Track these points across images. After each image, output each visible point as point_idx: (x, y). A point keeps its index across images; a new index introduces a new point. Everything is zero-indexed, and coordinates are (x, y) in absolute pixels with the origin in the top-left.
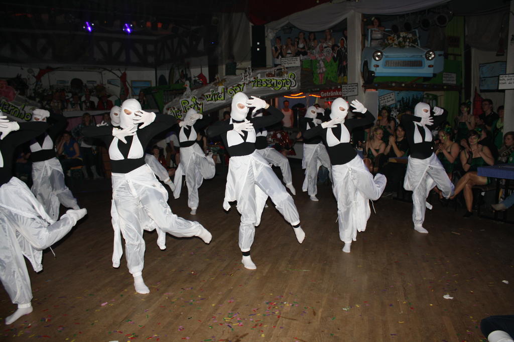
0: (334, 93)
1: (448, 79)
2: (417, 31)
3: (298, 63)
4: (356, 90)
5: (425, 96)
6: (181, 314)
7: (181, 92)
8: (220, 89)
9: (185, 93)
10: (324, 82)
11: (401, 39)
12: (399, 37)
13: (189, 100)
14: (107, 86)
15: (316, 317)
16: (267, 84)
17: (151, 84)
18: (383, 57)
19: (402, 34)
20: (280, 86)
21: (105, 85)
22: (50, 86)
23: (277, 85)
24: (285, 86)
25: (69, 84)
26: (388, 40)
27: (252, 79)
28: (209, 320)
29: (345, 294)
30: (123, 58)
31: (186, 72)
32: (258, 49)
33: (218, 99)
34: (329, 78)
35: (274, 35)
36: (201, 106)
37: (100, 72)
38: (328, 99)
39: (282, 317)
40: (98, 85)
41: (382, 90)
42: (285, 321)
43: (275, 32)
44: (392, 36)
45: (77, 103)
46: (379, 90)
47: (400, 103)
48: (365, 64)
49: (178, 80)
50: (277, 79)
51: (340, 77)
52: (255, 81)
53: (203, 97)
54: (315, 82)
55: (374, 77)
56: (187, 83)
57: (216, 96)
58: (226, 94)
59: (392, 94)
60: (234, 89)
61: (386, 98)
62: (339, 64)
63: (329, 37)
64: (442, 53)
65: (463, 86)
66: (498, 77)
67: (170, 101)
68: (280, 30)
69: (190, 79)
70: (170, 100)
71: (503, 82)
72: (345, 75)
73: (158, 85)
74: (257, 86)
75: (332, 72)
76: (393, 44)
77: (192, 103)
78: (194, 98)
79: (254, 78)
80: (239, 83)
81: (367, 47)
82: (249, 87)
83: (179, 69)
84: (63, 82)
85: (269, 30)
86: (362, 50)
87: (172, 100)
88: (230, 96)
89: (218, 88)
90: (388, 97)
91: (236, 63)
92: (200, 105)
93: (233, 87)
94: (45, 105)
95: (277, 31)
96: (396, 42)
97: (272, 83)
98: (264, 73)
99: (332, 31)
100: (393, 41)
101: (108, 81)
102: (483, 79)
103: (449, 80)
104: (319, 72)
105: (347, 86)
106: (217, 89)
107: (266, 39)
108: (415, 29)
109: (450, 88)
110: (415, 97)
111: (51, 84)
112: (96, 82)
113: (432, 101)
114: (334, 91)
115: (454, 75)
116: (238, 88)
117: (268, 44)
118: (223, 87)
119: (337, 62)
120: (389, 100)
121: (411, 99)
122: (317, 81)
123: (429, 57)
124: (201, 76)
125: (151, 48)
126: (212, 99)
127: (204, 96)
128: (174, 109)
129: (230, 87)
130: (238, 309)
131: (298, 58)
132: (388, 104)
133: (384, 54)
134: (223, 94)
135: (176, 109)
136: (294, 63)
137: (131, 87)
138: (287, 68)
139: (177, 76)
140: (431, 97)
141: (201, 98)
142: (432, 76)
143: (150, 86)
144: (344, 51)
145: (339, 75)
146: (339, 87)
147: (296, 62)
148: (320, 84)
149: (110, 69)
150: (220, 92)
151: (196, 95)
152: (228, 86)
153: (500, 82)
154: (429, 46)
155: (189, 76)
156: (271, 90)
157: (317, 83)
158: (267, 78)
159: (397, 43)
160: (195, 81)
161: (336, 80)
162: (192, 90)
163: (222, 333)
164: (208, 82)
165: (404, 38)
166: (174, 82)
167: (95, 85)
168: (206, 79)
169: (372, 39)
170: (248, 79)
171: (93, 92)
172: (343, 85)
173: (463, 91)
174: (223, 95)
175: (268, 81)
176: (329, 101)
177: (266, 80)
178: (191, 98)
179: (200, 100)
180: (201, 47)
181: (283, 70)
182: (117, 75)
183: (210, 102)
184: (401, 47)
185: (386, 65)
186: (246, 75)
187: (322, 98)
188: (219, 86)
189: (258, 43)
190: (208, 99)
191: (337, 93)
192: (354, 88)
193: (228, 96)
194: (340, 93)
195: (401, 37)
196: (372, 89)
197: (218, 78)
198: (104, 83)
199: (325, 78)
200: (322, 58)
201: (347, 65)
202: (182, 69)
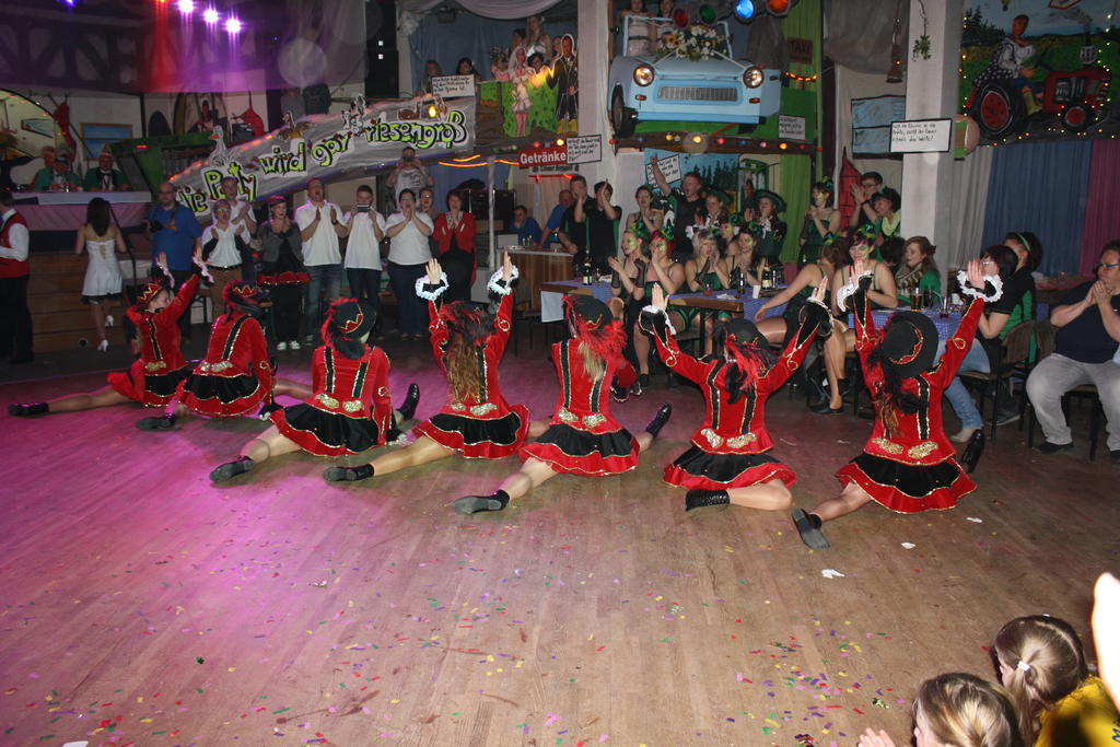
0: (549, 155)
1: (789, 129)
2: (726, 24)
3: (469, 89)
4: (597, 150)
5: (743, 165)
6: (220, 660)
7: (204, 151)
8: (296, 144)
9: (213, 155)
10: (527, 132)
11: (693, 41)
12: (688, 36)
13: (224, 170)
14: (21, 134)
15: (527, 644)
16: (401, 136)
17: (131, 132)
18: (656, 77)
19: (696, 31)
20: (430, 140)
23: (423, 137)
24: (440, 140)
26: (665, 42)
27: (368, 124)
28: (288, 667)
29: (587, 592)
30: (58, 67)
31: (214, 106)
32: (381, 57)
33: (291, 167)
34: (538, 125)
35: (417, 25)
36: (252, 183)
37: (2, 101)
38: (535, 170)
39: (453, 650)
42: (461, 658)
43: (419, 18)
46: (646, 149)
48: (618, 93)
49: (196, 125)
50: (423, 123)
51: (563, 120)
52: (375, 129)
53: (254, 163)
54: (506, 132)
55: (636, 121)
56: (219, 129)
57: (285, 161)
58: (307, 158)
59: (675, 160)
60: (327, 145)
62: (560, 92)
63: (537, 32)
64: (777, 73)
65: (820, 145)
66: (891, 126)
67: (177, 173)
68: (430, 15)
69: (223, 122)
70: (178, 170)
71: (900, 136)
72: (574, 115)
73: (148, 134)
74: (380, 140)
75: (545, 109)
76: (677, 50)
78: (235, 165)
79: (373, 122)
80: (339, 133)
82: (361, 142)
85: (405, 14)
86: (611, 62)
87: (182, 170)
88: (318, 163)
89: (289, 144)
90: (668, 165)
92: (249, 181)
93: (325, 141)
95: (423, 16)
96: (683, 47)
97: (413, 133)
98: (394, 109)
99: (543, 19)
100: (677, 43)
101: (22, 122)
102: (858, 131)
103: (793, 132)
104: (516, 109)
105: (577, 142)
106: (288, 146)
107: (398, 34)
108: (721, 19)
109: (794, 148)
110: (722, 167)
113: (757, 176)
114: (550, 151)
115: (801, 122)
116: (334, 142)
117: (403, 46)
118: (302, 140)
119: (557, 87)
121: (713, 171)
122: (512, 130)
123: (752, 80)
124: (250, 116)
125: (126, 47)
126: (276, 169)
127: (258, 161)
128: (188, 190)
129: (315, 141)
130: (351, 637)
131: (471, 77)
133: (656, 70)
134: (301, 156)
135: (193, 192)
136: (462, 89)
137: (82, 140)
138: (446, 99)
139: (194, 116)
140: (753, 166)
141: (251, 166)
142: (757, 122)
143: (127, 137)
144: (571, 64)
145: (561, 117)
146: (560, 142)
147: (466, 86)
148: (518, 135)
149: (27, 96)
150: (295, 153)
151: (240, 161)
152: (312, 140)
153: (894, 136)
154: (751, 58)
155: (221, 115)
157: (511, 133)
158: (401, 122)
159: (685, 50)
160: (236, 127)
161: (554, 127)
162: (229, 146)
163: (318, 695)
164: (266, 128)
165: (699, 38)
166: (187, 129)
168: (262, 123)
169: (630, 39)
170: (359, 124)
172: (568, 139)
173: (820, 154)
174: (301, 159)
175: (403, 128)
176: (540, 173)
177: (400, 126)
178: (227, 166)
179: (248, 170)
180: (249, 49)
181: (437, 103)
182: (46, 110)
183: (272, 175)
184: (692, 58)
185: (662, 96)
186: (352, 114)
187: (523, 167)
188: (292, 138)
189: (381, 43)
190: (266, 169)
191: (555, 157)
192: (592, 146)
193: (313, 161)
194: (563, 155)
195: (692, 36)
196: (633, 149)
197: (290, 120)
198: (11, 128)
199: (530, 123)
200: (524, 78)
201: (577, 94)
202: (206, 98)
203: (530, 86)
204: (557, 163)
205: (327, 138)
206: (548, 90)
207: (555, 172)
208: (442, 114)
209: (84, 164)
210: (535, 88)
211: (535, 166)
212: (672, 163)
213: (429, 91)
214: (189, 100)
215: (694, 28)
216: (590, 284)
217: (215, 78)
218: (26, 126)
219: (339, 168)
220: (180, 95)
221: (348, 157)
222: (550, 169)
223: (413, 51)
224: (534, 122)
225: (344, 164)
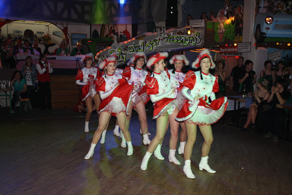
0: (231, 49)
3: (203, 25)
4: (249, 48)
7: (110, 43)
8: (141, 42)
9: (113, 45)
10: (223, 40)
11: (289, 7)
12: (287, 5)
13: (116, 50)
14: (53, 36)
16: (178, 40)
17: (87, 37)
18: (274, 21)
20: (188, 42)
21: (51, 36)
22: (8, 34)
23: (185, 41)
25: (23, 34)
26: (278, 8)
27: (166, 36)
30: (65, 15)
31: (114, 29)
32: (172, 12)
33: (139, 50)
34: (227, 38)
35: (185, 1)
36: (125, 55)
37: (47, 25)
38: (225, 54)
40: (45, 36)
41: (271, 48)
44: (282, 4)
45: (28, 48)
46: (268, 48)
47: (285, 59)
48: (258, 27)
49: (108, 34)
50: (186, 36)
51: (237, 37)
52: (168, 38)
54: (215, 40)
55: (265, 37)
56: (115, 36)
57: (137, 48)
58: (144, 47)
59: (279, 52)
60: (151, 43)
61: (273, 55)
69: (117, 34)
70: (101, 50)
72: (241, 34)
73: (92, 37)
74: (170, 42)
75: (230, 32)
76: (283, 11)
77: (118, 53)
78: (120, 49)
79: (168, 35)
80: (156, 39)
81: (260, 13)
82: (162, 42)
83: (108, 25)
84: (19, 32)
86: (256, 15)
88: (148, 49)
89: (138, 42)
90: (276, 54)
91: (153, 23)
92: (124, 54)
93: (151, 41)
94: (3, 49)
96: (285, 9)
97: (182, 40)
98: (176, 31)
100: (283, 8)
101: (53, 33)
104: (219, 32)
105: (242, 44)
107: (178, 4)
111: (9, 33)
112: (44, 33)
116: (154, 42)
117: (180, 9)
118: (143, 41)
119: (235, 25)
120: (276, 56)
122: (218, 39)
124: (126, 32)
125: (87, 8)
126: (134, 51)
127: (127, 47)
128: (104, 57)
129: (148, 41)
131: (204, 20)
132: (275, 60)
133: (274, 19)
134: (142, 46)
136: (200, 24)
137: (71, 39)
138: (194, 28)
139: (107, 32)
141: (125, 49)
143: (85, 38)
144: (241, 16)
145: (236, 35)
146: (235, 45)
147: (201, 23)
148: (220, 42)
149: (55, 24)
150: (141, 46)
151: (121, 47)
152: (146, 41)
155: (116, 32)
156: (181, 45)
157: (217, 41)
158: (177, 36)
160: (121, 36)
161: (233, 39)
162: (118, 42)
164: (131, 37)
167: (43, 35)
168: (130, 35)
170: (163, 36)
171: (41, 41)
172: (238, 43)
174: (142, 48)
175: (178, 38)
176: (227, 55)
177: (177, 37)
178: (117, 49)
179: (124, 50)
180: (127, 9)
181: (191, 29)
182: (60, 29)
183: (132, 53)
184: (288, 13)
185: (275, 28)
186: (161, 32)
187: (220, 53)
188: (140, 40)
189: (172, 8)
190: (130, 50)
191: (233, 50)
192: (247, 46)
193: (146, 48)
194: (236, 49)
195: (289, 5)
196: (263, 48)
197: (139, 34)
198: (50, 34)
199: (224, 37)
200: (223, 21)
201: (242, 27)
202: (111, 26)
203: (225, 23)
204: (233, 52)
205: (152, 41)
206: (232, 25)
207: (233, 55)
208: (192, 33)
209: (71, 46)
210: (227, 25)
211: (225, 53)
212: (278, 53)
213: (188, 25)
214: (106, 26)
215: (290, 2)
216: (245, 98)
217: (115, 19)
218: (54, 34)
219: (155, 51)
220: (103, 25)
221: (158, 47)
222: (231, 54)
223: (183, 11)
224: (226, 37)
225: (157, 50)
